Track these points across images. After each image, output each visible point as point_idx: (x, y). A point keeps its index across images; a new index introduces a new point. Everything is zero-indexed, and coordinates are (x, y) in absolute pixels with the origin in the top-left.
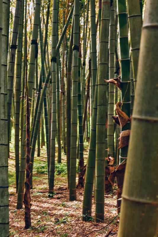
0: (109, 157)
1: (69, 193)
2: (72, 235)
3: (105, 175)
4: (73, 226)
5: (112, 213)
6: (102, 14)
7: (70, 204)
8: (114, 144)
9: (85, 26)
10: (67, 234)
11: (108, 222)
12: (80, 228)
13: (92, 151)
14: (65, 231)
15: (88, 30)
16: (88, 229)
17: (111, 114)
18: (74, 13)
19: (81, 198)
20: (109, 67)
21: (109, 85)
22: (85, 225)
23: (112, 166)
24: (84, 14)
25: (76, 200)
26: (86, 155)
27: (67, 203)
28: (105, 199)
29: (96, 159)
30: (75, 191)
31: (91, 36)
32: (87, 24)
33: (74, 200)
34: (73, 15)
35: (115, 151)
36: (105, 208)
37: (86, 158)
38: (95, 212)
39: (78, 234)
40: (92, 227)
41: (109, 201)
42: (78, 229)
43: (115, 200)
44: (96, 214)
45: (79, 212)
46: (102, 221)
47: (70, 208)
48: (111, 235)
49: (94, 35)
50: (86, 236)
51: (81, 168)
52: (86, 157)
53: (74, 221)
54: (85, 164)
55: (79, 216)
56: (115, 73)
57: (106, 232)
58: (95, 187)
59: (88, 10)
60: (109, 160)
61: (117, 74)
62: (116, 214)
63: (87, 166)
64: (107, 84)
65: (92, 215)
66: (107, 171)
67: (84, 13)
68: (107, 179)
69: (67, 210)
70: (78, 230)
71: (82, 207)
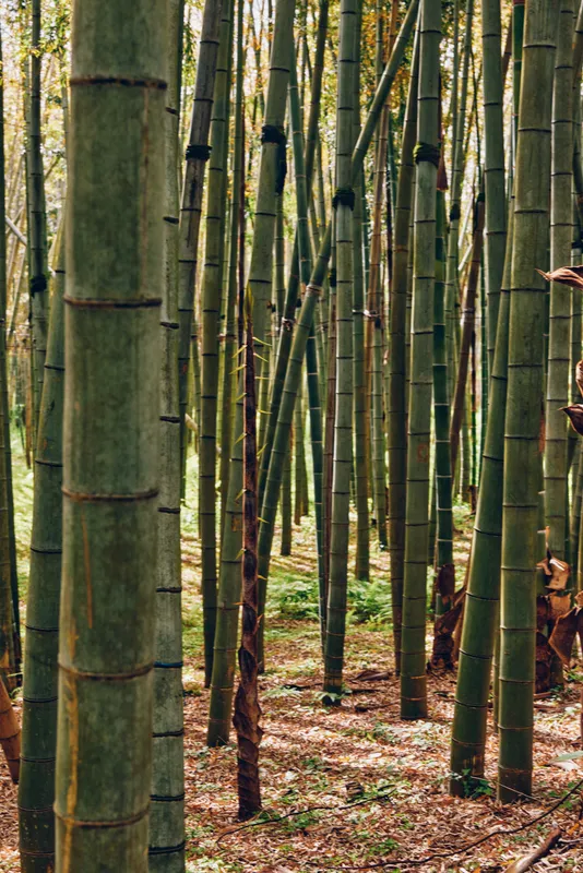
0: (550, 558)
1: (399, 690)
2: (411, 845)
3: (535, 626)
4: (418, 813)
5: (560, 768)
6: (528, 26)
7: (402, 730)
8: (567, 512)
9: (461, 74)
10: (391, 841)
11: (547, 800)
12: (442, 822)
13: (489, 536)
14: (387, 831)
15: (470, 88)
16: (470, 825)
17: (558, 401)
18: (419, 24)
19: (443, 712)
20: (552, 223)
21: (551, 293)
22: (459, 810)
23: (560, 593)
24: (457, 29)
25: (425, 718)
26: (463, 552)
27: (390, 728)
28: (537, 716)
29: (503, 567)
30: (422, 683)
31: (481, 109)
32: (467, 65)
33: (416, 719)
34: (416, 33)
35: (572, 540)
36: (536, 751)
37: (462, 563)
38: (496, 765)
39: (434, 845)
40: (486, 820)
41: (551, 725)
42: (435, 825)
43: (573, 719)
44: (502, 772)
45: (436, 764)
46: (523, 798)
47: (403, 747)
48: (560, 850)
49: (495, 106)
50: (465, 850)
51: (445, 601)
52: (460, 560)
53: (420, 794)
54: (457, 583)
55: (439, 778)
56: (574, 246)
57: (541, 839)
58: (497, 672)
59: (471, 14)
60: (548, 572)
61: (578, 250)
62: (575, 771)
63: (467, 592)
64: (543, 287)
65: (485, 774)
66: (543, 611)
67: (457, 23)
68: (542, 641)
69: (393, 755)
70: (435, 829)
71: (448, 745)
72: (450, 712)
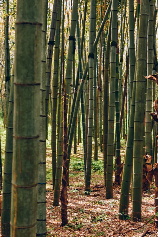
0: (146, 154)
1: (106, 191)
2: (108, 233)
3: (142, 173)
4: (110, 224)
5: (149, 212)
6: (141, 9)
7: (106, 202)
8: (151, 142)
9: (123, 22)
10: (103, 232)
11: (145, 221)
12: (117, 227)
13: (130, 148)
14: (102, 229)
15: (126, 26)
16: (124, 228)
17: (149, 111)
18: (112, 8)
19: (117, 196)
20: (148, 63)
21: (147, 82)
22: (121, 224)
23: (149, 164)
24: (122, 10)
25: (113, 198)
26: (123, 153)
27: (103, 201)
28: (143, 198)
29: (134, 157)
30: (112, 188)
31: (128, 32)
32: (125, 20)
33: (110, 198)
34: (111, 11)
35: (152, 149)
36: (142, 207)
37: (123, 156)
38: (131, 211)
39: (114, 233)
40: (129, 226)
41: (146, 200)
42: (115, 227)
43: (153, 198)
44: (133, 213)
45: (115, 211)
46: (139, 220)
47: (107, 206)
48: (149, 234)
49: (132, 31)
50: (123, 235)
51: (118, 166)
52: (122, 155)
53: (111, 219)
54: (121, 161)
55: (116, 215)
56: (153, 69)
57: (144, 231)
58: (132, 186)
59: (126, 6)
60: (146, 158)
61: (154, 70)
62: (153, 213)
63: (124, 164)
64: (145, 81)
65: (129, 214)
66: (145, 169)
67: (122, 8)
68: (144, 177)
69: (104, 208)
70: (115, 229)
71: (119, 206)
72: (119, 197)
